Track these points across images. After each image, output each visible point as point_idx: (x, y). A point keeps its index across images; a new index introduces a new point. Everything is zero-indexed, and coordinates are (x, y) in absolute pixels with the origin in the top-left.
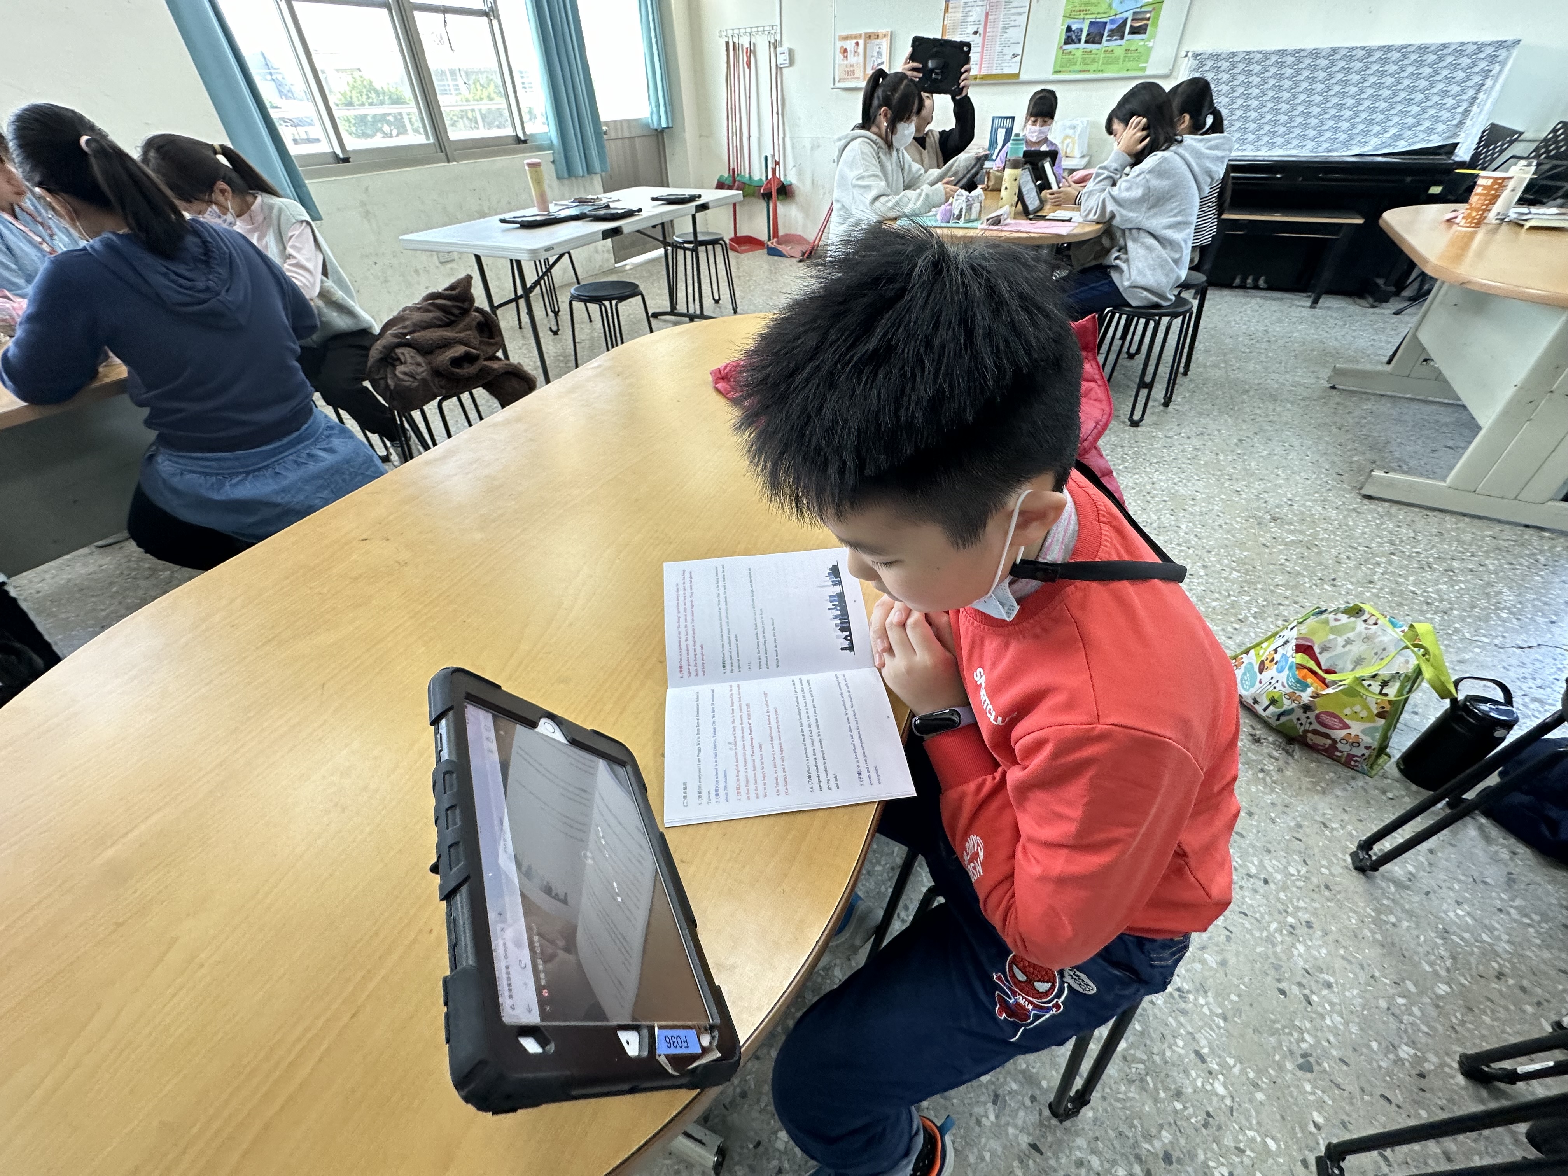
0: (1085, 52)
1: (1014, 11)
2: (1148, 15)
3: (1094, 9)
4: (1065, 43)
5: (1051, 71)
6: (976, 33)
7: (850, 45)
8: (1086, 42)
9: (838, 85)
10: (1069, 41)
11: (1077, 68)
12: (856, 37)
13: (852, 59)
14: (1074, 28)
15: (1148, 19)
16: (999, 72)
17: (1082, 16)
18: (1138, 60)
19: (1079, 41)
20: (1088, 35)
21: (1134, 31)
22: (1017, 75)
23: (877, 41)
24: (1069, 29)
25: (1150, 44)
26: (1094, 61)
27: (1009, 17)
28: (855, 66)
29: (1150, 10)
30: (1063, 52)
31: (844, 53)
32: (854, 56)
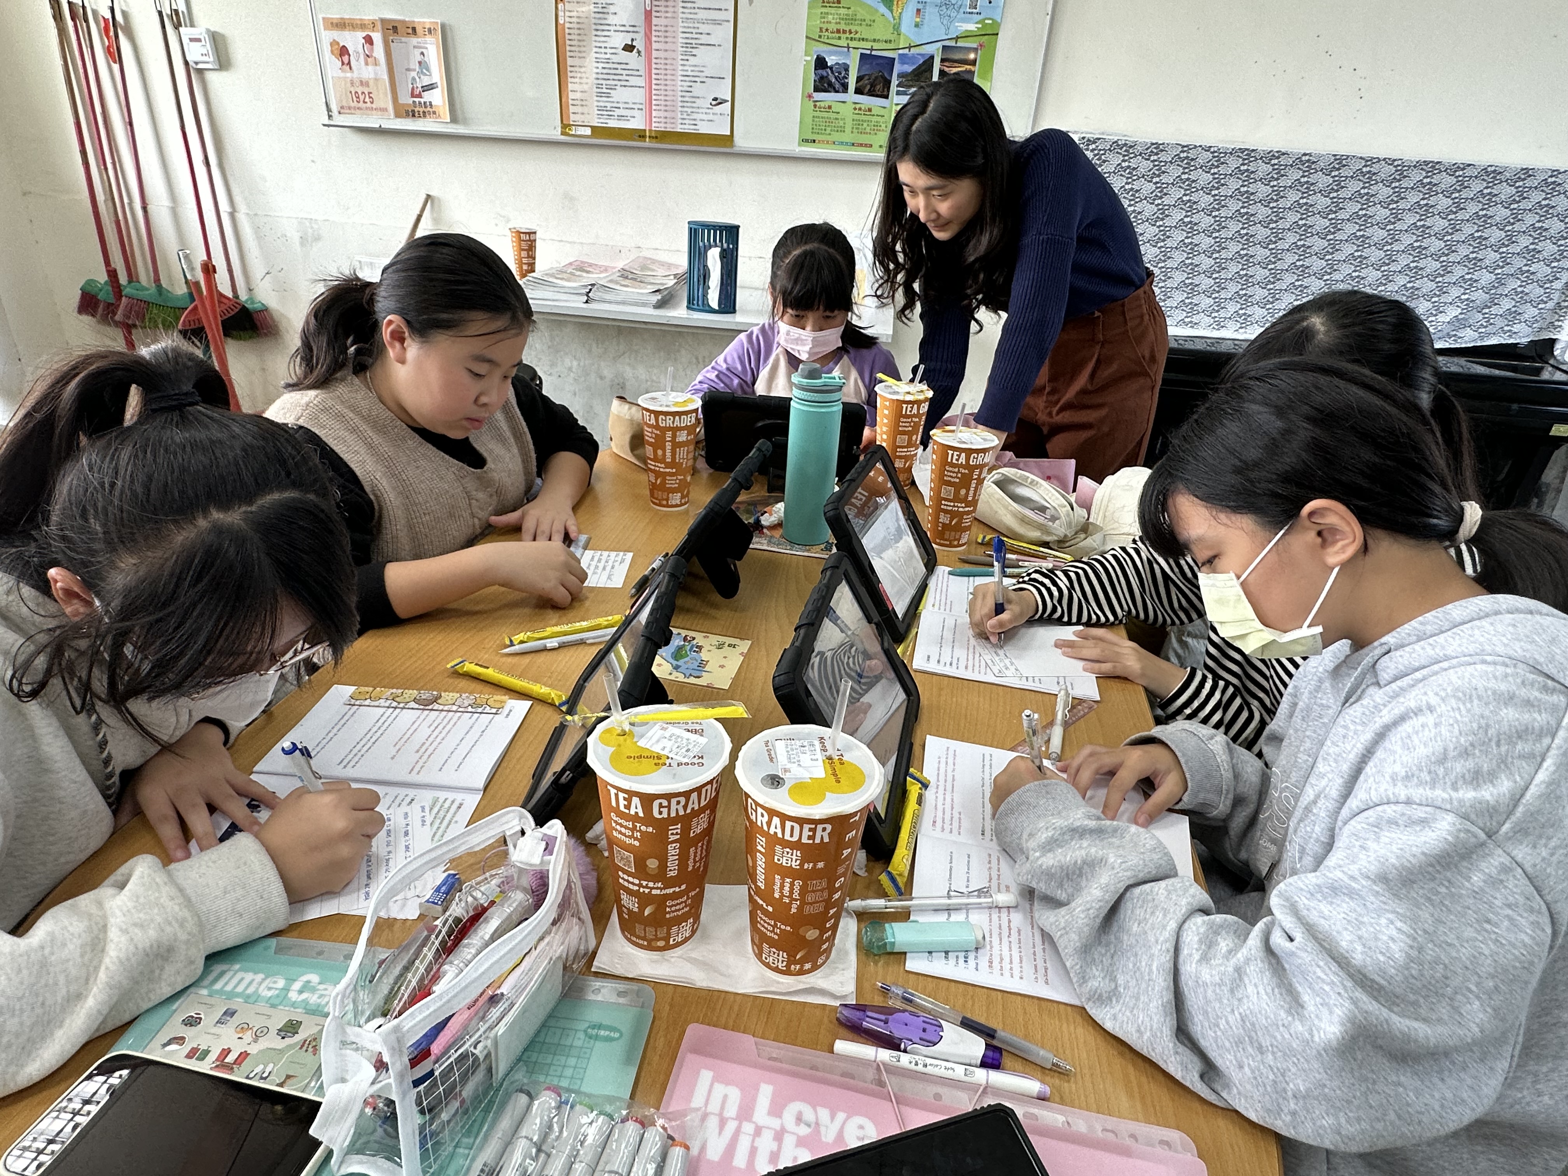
0: (858, 108)
1: (702, 15)
2: (972, 56)
3: (865, 32)
5: (796, 137)
6: (629, 48)
7: (353, 40)
8: (858, 91)
9: (338, 120)
10: (823, 85)
12: (362, 26)
13: (362, 70)
14: (831, 61)
15: (973, 63)
16: (688, 128)
17: (843, 43)
19: (845, 88)
20: (859, 79)
22: (729, 140)
23: (414, 41)
24: (820, 63)
27: (696, 25)
28: (371, 83)
29: (975, 45)
30: (815, 106)
31: (341, 55)
32: (367, 64)
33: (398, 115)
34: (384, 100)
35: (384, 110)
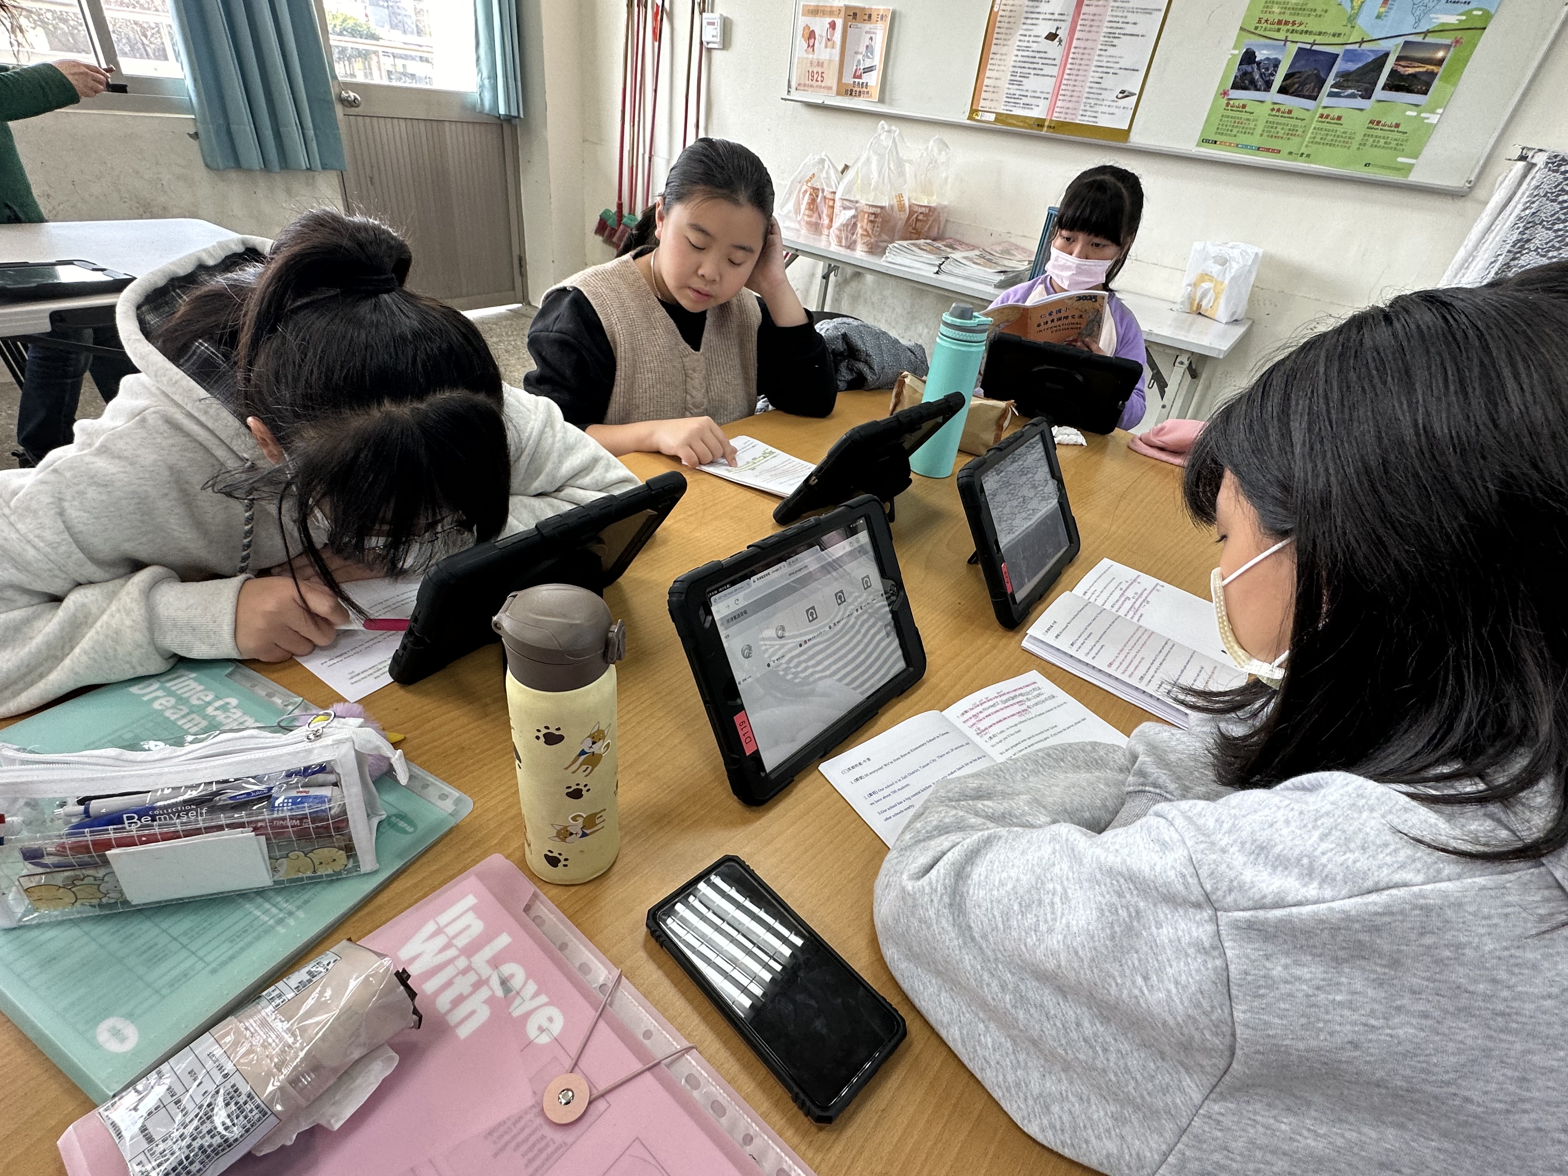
0: (1276, 109)
1: (1134, 3)
2: (1440, 54)
3: (1312, 24)
4: (1235, 86)
5: (1197, 136)
6: (1052, 37)
7: (820, 25)
8: (1283, 90)
10: (1243, 82)
11: (1255, 140)
12: (831, 13)
13: (821, 52)
14: (1261, 55)
15: (1440, 63)
16: (1087, 120)
17: (1281, 35)
18: (1399, 148)
19: (1268, 86)
20: (1288, 77)
21: (1398, 83)
22: (1125, 134)
23: (867, 26)
24: (1249, 57)
25: (1434, 119)
26: (1292, 133)
27: (1125, 14)
28: (825, 65)
29: (1448, 41)
30: (1228, 104)
31: (809, 38)
32: (826, 47)
33: (838, 93)
34: (831, 80)
35: (830, 88)
